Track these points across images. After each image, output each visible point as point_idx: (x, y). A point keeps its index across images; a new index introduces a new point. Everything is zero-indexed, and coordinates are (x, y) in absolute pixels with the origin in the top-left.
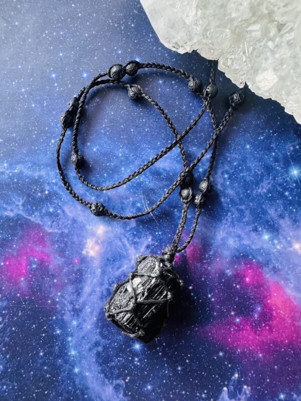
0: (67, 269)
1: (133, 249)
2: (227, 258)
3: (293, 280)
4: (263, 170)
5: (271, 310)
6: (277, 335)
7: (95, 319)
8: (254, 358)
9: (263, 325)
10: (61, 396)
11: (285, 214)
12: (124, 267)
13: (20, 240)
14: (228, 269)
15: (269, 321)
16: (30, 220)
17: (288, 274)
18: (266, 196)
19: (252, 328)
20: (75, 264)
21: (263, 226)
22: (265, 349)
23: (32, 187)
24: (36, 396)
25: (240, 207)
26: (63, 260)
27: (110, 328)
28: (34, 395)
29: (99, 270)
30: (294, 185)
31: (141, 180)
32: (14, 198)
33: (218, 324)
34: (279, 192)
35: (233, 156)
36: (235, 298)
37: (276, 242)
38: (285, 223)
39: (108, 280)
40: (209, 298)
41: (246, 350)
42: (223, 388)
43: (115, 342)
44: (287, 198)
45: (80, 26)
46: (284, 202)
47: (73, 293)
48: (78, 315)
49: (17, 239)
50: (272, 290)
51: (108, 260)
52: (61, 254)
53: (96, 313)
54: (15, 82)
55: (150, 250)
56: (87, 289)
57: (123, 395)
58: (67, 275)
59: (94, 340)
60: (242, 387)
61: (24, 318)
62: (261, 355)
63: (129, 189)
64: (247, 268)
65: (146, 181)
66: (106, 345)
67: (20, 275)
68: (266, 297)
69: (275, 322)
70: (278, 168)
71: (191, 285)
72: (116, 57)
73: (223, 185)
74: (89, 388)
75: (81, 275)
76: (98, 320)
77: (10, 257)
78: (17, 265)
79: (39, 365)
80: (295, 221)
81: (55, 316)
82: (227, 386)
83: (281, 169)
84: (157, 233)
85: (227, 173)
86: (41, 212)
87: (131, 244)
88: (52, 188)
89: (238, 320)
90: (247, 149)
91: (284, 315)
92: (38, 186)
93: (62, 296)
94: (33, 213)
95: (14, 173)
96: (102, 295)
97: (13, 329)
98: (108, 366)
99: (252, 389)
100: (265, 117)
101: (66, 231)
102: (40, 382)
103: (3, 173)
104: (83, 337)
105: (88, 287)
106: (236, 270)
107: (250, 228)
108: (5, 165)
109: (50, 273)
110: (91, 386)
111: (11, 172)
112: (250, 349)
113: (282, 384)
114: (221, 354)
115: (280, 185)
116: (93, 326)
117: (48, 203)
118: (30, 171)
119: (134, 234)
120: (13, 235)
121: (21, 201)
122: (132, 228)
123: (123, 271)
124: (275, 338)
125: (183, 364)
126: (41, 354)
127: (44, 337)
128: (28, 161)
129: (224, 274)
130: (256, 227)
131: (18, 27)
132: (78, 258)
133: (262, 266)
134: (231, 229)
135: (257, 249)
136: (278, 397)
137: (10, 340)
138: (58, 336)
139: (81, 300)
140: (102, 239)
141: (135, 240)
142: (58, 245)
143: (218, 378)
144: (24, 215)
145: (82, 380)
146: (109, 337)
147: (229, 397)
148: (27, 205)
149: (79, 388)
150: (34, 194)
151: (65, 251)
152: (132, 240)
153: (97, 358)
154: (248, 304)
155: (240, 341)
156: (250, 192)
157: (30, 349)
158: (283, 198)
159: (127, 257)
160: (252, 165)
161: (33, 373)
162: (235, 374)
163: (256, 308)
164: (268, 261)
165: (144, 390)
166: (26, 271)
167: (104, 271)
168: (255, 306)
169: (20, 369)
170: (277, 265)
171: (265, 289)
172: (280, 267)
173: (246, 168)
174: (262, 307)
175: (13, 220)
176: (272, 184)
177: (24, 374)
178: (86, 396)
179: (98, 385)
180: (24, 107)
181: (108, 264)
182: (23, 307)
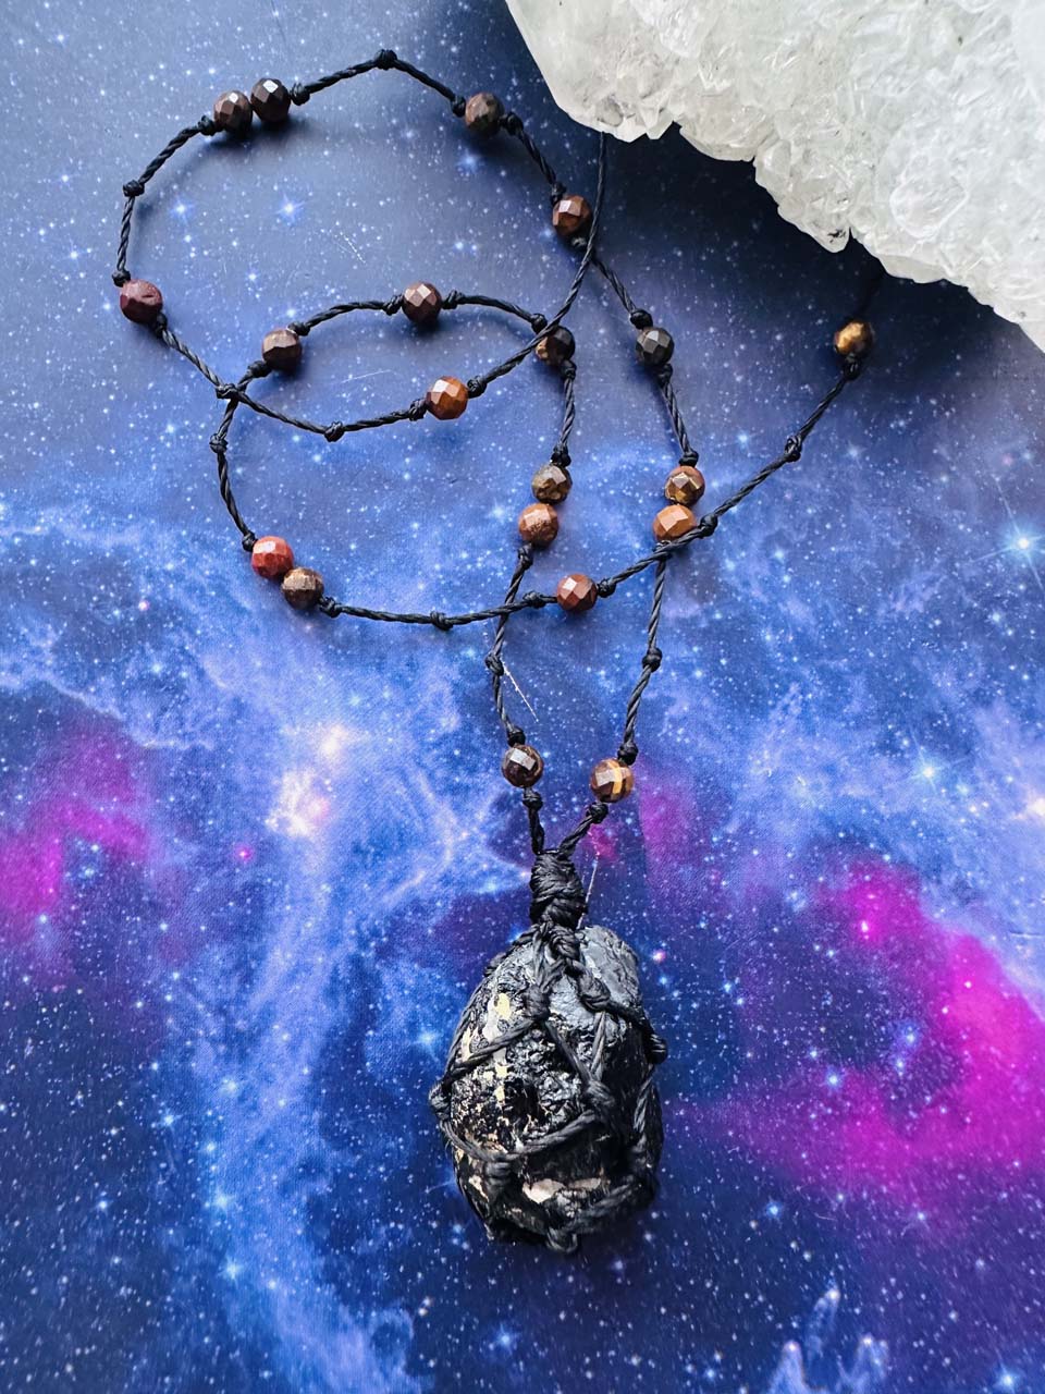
0: (206, 882)
2: (787, 849)
3: (1029, 929)
4: (908, 536)
5: (952, 1039)
6: (982, 1142)
7: (306, 1071)
8: (898, 1226)
9: (928, 1099)
10: (171, 1370)
11: (993, 690)
12: (413, 876)
13: (42, 776)
14: (794, 887)
15: (948, 1083)
16: (80, 703)
17: (1012, 910)
18: (926, 626)
19: (887, 1109)
20: (239, 865)
21: (914, 733)
22: (938, 1190)
23: (91, 586)
24: (75, 1371)
25: (832, 664)
26: (194, 849)
27: (363, 1106)
28: (69, 1368)
29: (324, 887)
30: (1022, 587)
31: (479, 565)
32: (25, 622)
33: (762, 1094)
34: (969, 612)
35: (805, 482)
36: (821, 997)
38: (993, 725)
39: (358, 927)
40: (728, 996)
41: (865, 1195)
42: (782, 1343)
43: (381, 1162)
44: (998, 634)
46: (986, 647)
47: (223, 972)
48: (243, 1056)
49: (30, 775)
50: (955, 968)
51: (357, 850)
52: (189, 827)
53: (306, 1050)
54: (48, 228)
55: (509, 816)
56: (279, 958)
57: (407, 1371)
58: (206, 905)
59: (300, 1153)
60: (854, 1344)
61: (46, 1068)
65: (496, 571)
66: (347, 1170)
67: (35, 905)
68: (936, 995)
69: (969, 1089)
70: (961, 527)
71: (659, 948)
72: (397, 152)
73: (770, 586)
74: (278, 1341)
75: (259, 906)
76: (316, 1076)
78: (28, 868)
79: (91, 1250)
80: (1030, 715)
81: (159, 1059)
82: (799, 1337)
83: (974, 533)
85: (786, 545)
87: (441, 793)
88: (164, 592)
89: (833, 1080)
90: (850, 461)
91: (1003, 1064)
92: (115, 585)
93: (190, 988)
94: (92, 679)
95: (28, 536)
96: (334, 979)
98: (351, 1255)
99: (892, 1348)
100: (911, 354)
101: (208, 745)
102: (94, 1314)
104: (261, 1142)
105: (284, 952)
106: (824, 891)
107: (871, 737)
109: (145, 898)
110: (284, 1330)
111: (18, 534)
112: (881, 1193)
113: (1004, 1331)
114: (774, 1210)
115: (970, 587)
116: (298, 1098)
117: (148, 644)
118: (88, 529)
119: (451, 756)
120: (16, 758)
121: (52, 634)
122: (445, 737)
123: (413, 890)
124: (976, 1151)
125: (633, 1249)
126: (103, 1205)
127: (115, 1140)
128: (79, 496)
129: (778, 905)
130: (890, 735)
131: (65, 48)
132: (249, 842)
133: (915, 879)
134: (801, 743)
135: (898, 816)
136: (991, 1381)
138: (168, 1135)
139: (257, 1000)
140: (336, 773)
141: (457, 779)
142: (178, 797)
143: (763, 1306)
144: (60, 685)
145: (253, 1311)
146: (356, 1141)
147: (808, 1382)
148: (72, 649)
149: (239, 1341)
150: (97, 612)
151: (202, 818)
152: (447, 779)
153: (312, 1222)
154: (871, 1020)
155: (844, 1162)
156: (865, 610)
157: (60, 1187)
158: (984, 632)
159: (426, 841)
160: (871, 517)
161: (70, 1280)
162: (827, 1290)
163: (899, 1033)
164: (938, 859)
165: (488, 1350)
166: (56, 889)
167: (341, 889)
168: (895, 1026)
169: (22, 1264)
170: (969, 874)
171: (931, 965)
172: (982, 882)
173: (848, 526)
174: (921, 1031)
175: (18, 702)
176: (942, 584)
177: (32, 1287)
178: (266, 1374)
179: (312, 1331)
180: (75, 311)
181: (356, 868)
182: (43, 1023)
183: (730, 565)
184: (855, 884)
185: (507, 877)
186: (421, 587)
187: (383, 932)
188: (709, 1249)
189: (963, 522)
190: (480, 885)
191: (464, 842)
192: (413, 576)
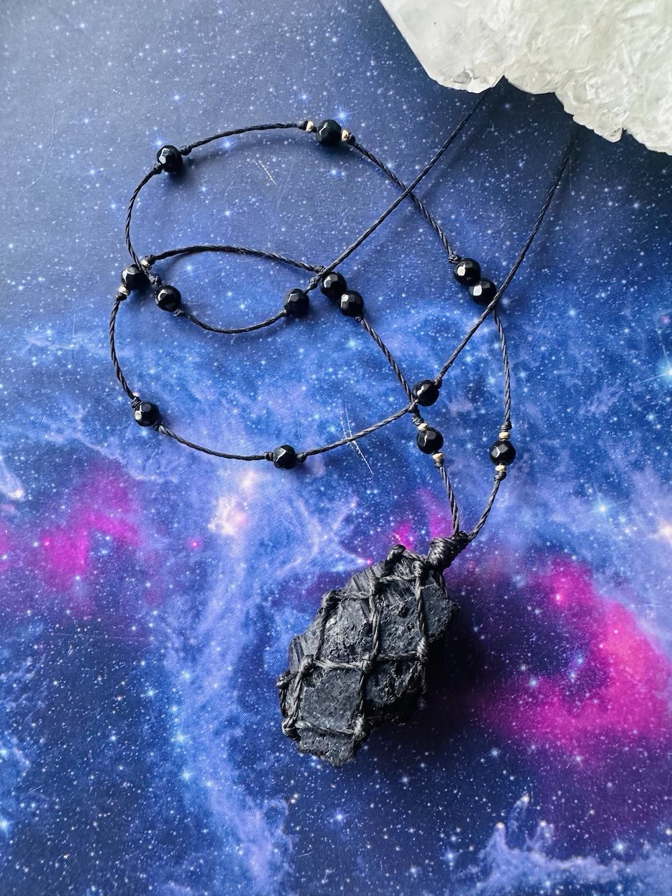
1: (317, 524)
2: (516, 551)
3: (654, 602)
4: (602, 365)
5: (606, 664)
6: (616, 719)
7: (230, 669)
8: (565, 763)
9: (587, 695)
10: (153, 828)
11: (644, 460)
12: (295, 561)
13: (76, 495)
14: (518, 573)
15: (600, 686)
16: (98, 452)
17: (646, 590)
18: (607, 421)
19: (564, 699)
20: (192, 550)
21: (596, 485)
22: (589, 745)
23: (105, 382)
24: (99, 826)
25: (549, 443)
26: (166, 541)
27: (262, 689)
28: (95, 824)
29: (243, 565)
30: (668, 399)
31: (339, 376)
32: (65, 403)
33: (492, 689)
34: (635, 413)
35: (540, 331)
36: (530, 636)
37: (623, 519)
38: (644, 481)
39: (262, 590)
40: (476, 634)
41: (547, 746)
42: (495, 825)
44: (651, 427)
45: (221, 36)
46: (644, 435)
47: (182, 611)
48: (194, 660)
49: (69, 494)
50: (609, 622)
51: (262, 544)
52: (163, 527)
53: (231, 657)
54: (75, 153)
55: (352, 527)
56: (215, 605)
57: (284, 832)
58: (174, 573)
59: (226, 713)
60: (537, 825)
61: (80, 661)
62: (579, 759)
63: (313, 396)
64: (558, 573)
65: (349, 380)
66: (252, 724)
67: (73, 571)
68: (597, 637)
69: (612, 690)
72: (297, 108)
74: (211, 813)
75: (204, 575)
76: (235, 672)
77: (53, 529)
78: (68, 548)
79: (107, 762)
80: (666, 477)
81: (145, 659)
82: (505, 820)
83: (642, 365)
84: (369, 492)
85: (526, 367)
86: (121, 437)
87: (312, 513)
88: (148, 386)
89: (533, 683)
90: (569, 318)
93: (163, 619)
94: (105, 438)
95: (66, 350)
96: (247, 618)
97: (55, 683)
98: (254, 770)
99: (557, 828)
100: (612, 250)
101: (175, 480)
102: (110, 796)
103: (43, 350)
104: (204, 707)
105: (218, 600)
106: (536, 575)
107: (569, 487)
108: (49, 332)
109: (137, 568)
110: (215, 808)
111: (60, 349)
112: (556, 746)
113: (621, 822)
114: (495, 753)
115: (638, 398)
116: (225, 683)
118: (103, 347)
119: (320, 491)
120: (62, 483)
121: (81, 411)
123: (294, 568)
124: (612, 724)
125: (414, 772)
126: (113, 738)
127: (119, 702)
128: (97, 326)
129: (509, 584)
130: (582, 486)
131: (86, 33)
132: (198, 537)
133: (590, 570)
134: (528, 489)
135: (583, 534)
136: (610, 847)
137: (48, 707)
138: (151, 701)
139: (203, 627)
140: (250, 499)
142: (158, 509)
143: (486, 804)
144: (86, 441)
145: (198, 797)
146: (258, 708)
147: (508, 844)
148: (93, 420)
149: (190, 813)
150: (108, 398)
151: (172, 523)
152: (316, 504)
153: (232, 751)
154: (557, 650)
155: (537, 728)
156: (572, 411)
157: (90, 727)
158: (643, 426)
159: (303, 541)
160: (580, 353)
161: (95, 778)
162: (521, 797)
163: (573, 659)
164: (604, 560)
165: (329, 823)
166: (86, 562)
167: (252, 567)
168: (572, 654)
169: (68, 769)
170: (622, 569)
171: (596, 620)
172: (629, 573)
173: (566, 358)
174: (586, 657)
175: (61, 451)
176: (621, 396)
177: (75, 780)
178: (205, 831)
179: (231, 809)
180: (92, 208)
181: (261, 554)
182: (78, 637)
183: (492, 380)
184: (554, 572)
185: (350, 562)
186: (304, 388)
187: (276, 592)
188: (457, 773)
189: (636, 358)
190: (334, 567)
191: (324, 542)
192: (299, 381)
